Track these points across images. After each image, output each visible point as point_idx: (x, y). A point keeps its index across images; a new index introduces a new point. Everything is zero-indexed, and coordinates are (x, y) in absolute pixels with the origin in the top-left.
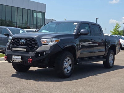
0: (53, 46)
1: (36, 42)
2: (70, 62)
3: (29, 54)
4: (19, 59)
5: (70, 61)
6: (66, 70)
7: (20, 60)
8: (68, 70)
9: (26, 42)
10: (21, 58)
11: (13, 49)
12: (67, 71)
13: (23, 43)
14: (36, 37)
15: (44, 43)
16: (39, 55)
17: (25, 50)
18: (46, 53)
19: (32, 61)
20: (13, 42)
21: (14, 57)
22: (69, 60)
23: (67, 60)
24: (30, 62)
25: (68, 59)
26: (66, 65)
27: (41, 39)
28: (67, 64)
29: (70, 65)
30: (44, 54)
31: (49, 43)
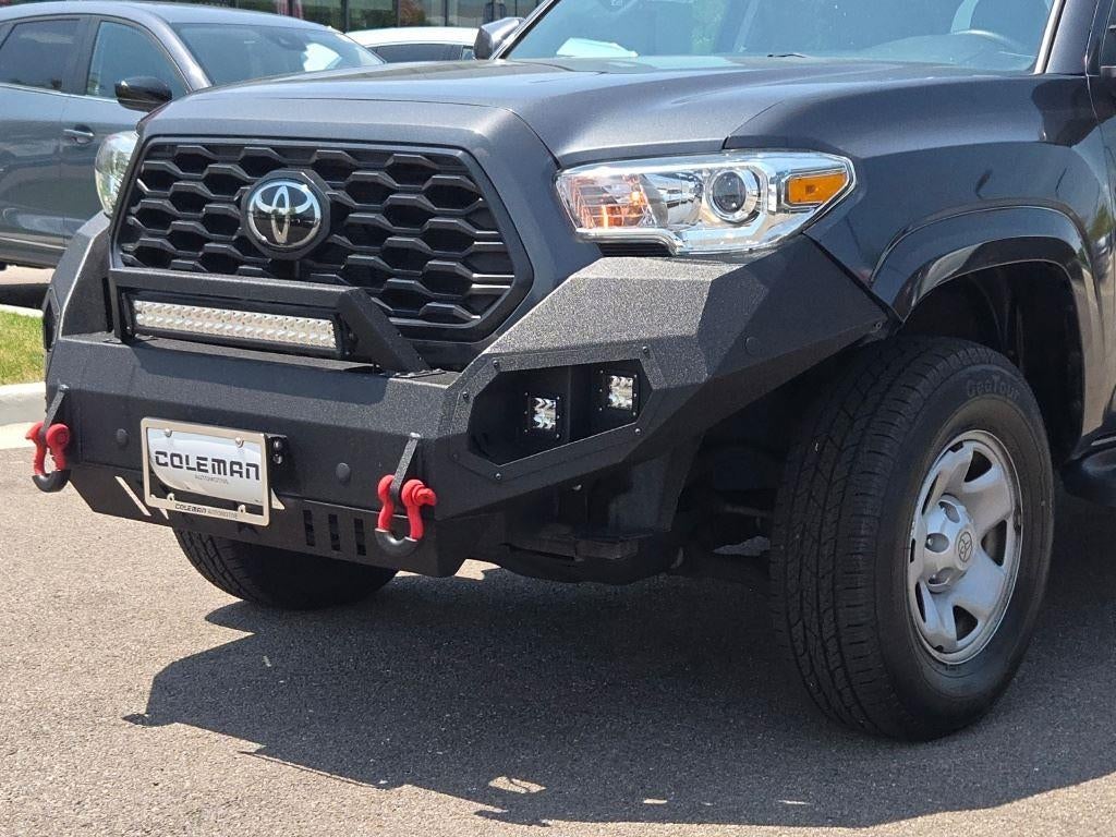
0: (756, 267)
1: (481, 217)
2: (997, 491)
3: (377, 396)
4: (236, 468)
5: (996, 476)
6: (936, 622)
7: (256, 489)
8: (965, 621)
9: (337, 212)
10: (271, 452)
11: (151, 314)
12: (950, 628)
13: (300, 223)
14: (482, 126)
15: (608, 231)
16: (545, 416)
17: (319, 333)
18: (640, 388)
19: (425, 510)
20: (154, 218)
21: (158, 436)
22: (979, 466)
23: (950, 464)
24: (398, 529)
25: (966, 455)
26: (936, 541)
27: (560, 165)
28: (951, 531)
29: (994, 543)
30: (621, 394)
31: (694, 221)
